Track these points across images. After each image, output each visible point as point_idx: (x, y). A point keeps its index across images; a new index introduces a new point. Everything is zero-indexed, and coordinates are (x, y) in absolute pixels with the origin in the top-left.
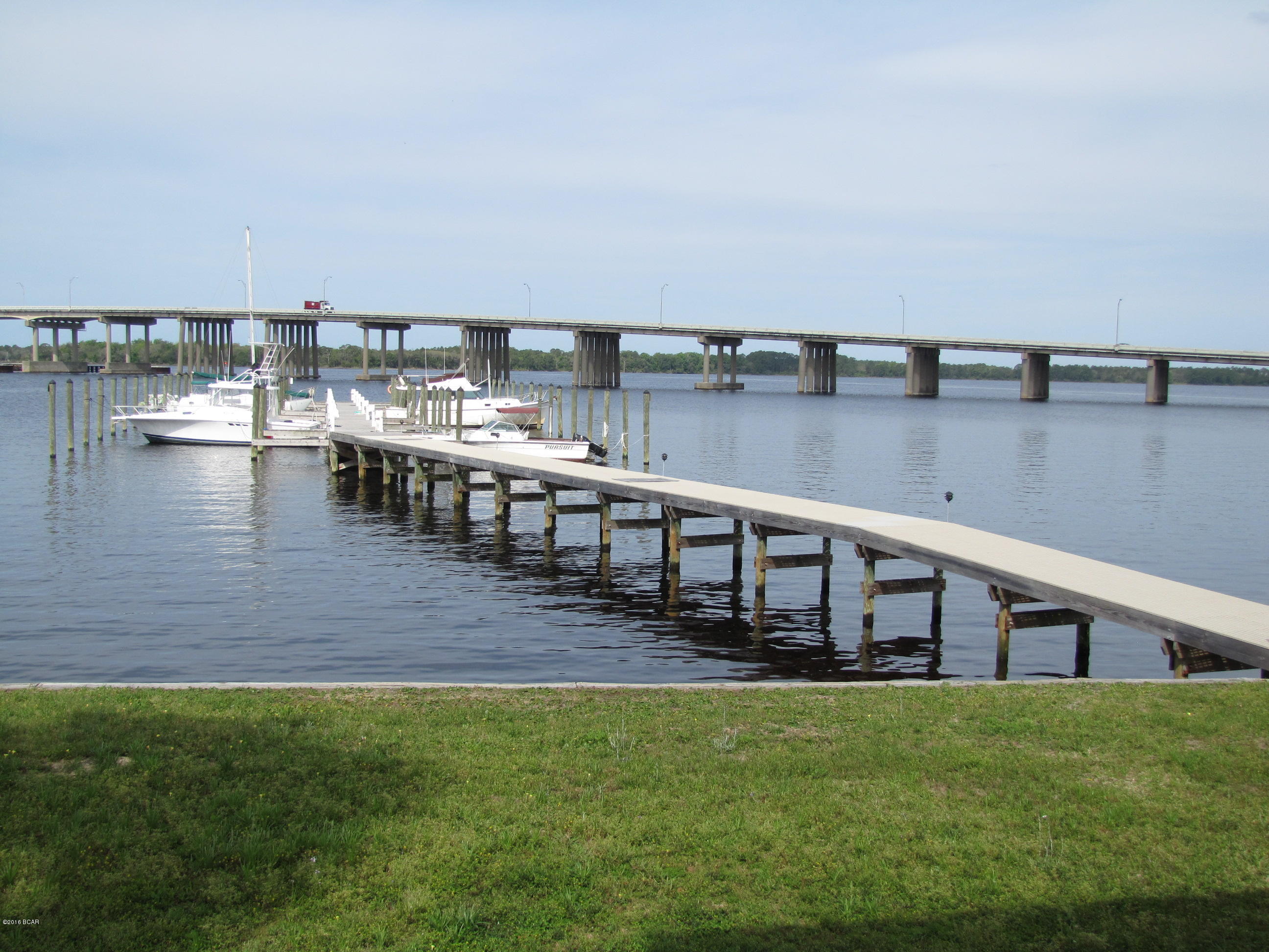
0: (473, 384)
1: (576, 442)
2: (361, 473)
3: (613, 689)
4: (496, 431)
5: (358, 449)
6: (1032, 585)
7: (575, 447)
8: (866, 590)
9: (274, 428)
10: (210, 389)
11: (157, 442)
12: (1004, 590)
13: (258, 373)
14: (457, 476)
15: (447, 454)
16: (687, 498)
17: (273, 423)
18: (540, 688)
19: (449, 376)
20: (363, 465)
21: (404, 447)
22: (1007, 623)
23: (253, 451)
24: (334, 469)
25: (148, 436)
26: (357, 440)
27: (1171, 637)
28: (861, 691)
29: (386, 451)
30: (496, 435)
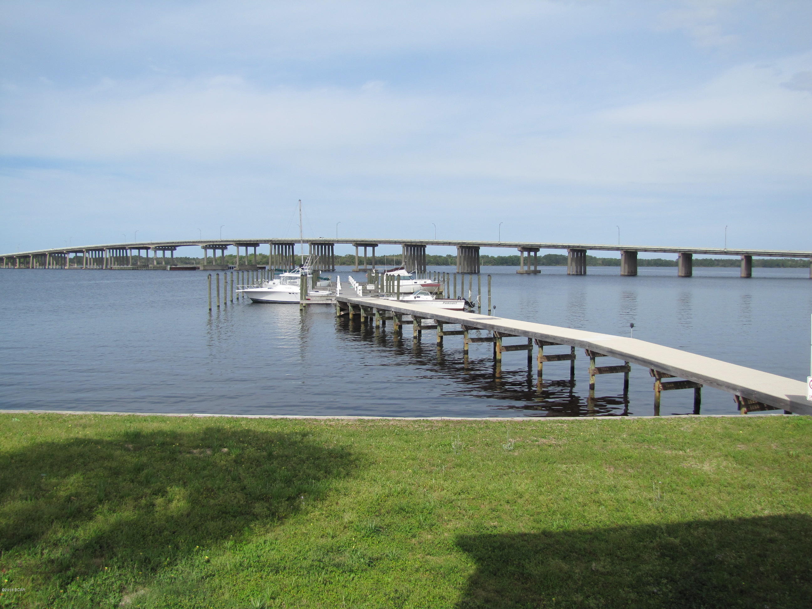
0: (408, 272)
1: (459, 301)
2: (351, 316)
3: (459, 420)
4: (419, 296)
5: (349, 304)
6: (671, 369)
7: (458, 303)
8: (589, 372)
9: (311, 295)
10: (281, 277)
11: (256, 302)
12: (657, 371)
13: (303, 269)
14: (395, 317)
15: (390, 307)
17: (311, 293)
18: (424, 420)
19: (397, 269)
20: (351, 312)
21: (370, 304)
22: (659, 388)
23: (301, 306)
24: (338, 315)
25: (252, 299)
26: (349, 300)
27: (738, 394)
28: (580, 422)
29: (362, 306)
30: (419, 297)
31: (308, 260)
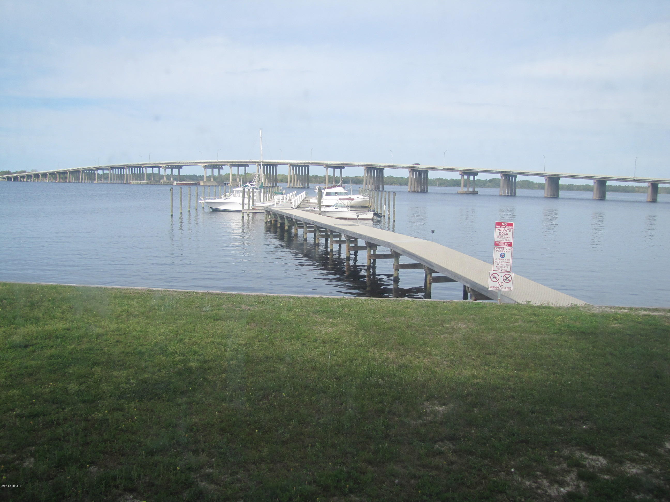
1: (369, 212)
5: (271, 213)
6: (434, 265)
7: (368, 214)
8: (394, 267)
10: (234, 191)
11: (215, 211)
12: (427, 267)
13: (251, 185)
16: (350, 231)
20: (273, 219)
22: (430, 280)
24: (265, 221)
25: (211, 208)
26: (271, 210)
27: (468, 285)
30: (337, 209)
31: (256, 177)
